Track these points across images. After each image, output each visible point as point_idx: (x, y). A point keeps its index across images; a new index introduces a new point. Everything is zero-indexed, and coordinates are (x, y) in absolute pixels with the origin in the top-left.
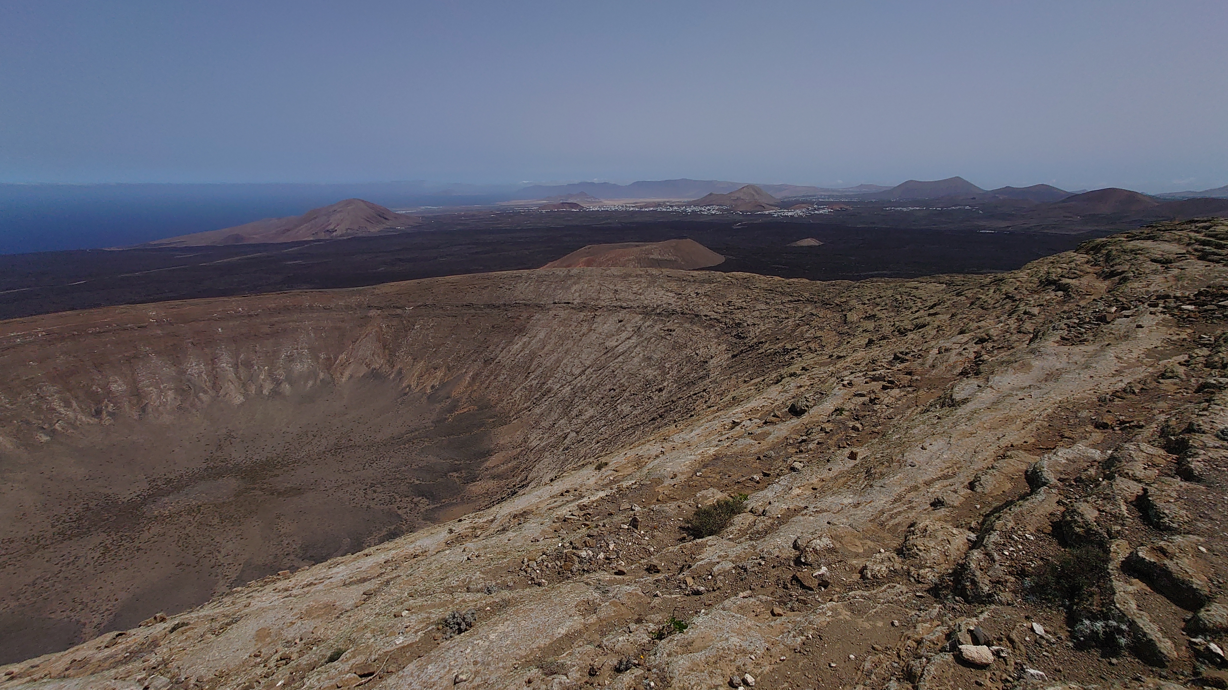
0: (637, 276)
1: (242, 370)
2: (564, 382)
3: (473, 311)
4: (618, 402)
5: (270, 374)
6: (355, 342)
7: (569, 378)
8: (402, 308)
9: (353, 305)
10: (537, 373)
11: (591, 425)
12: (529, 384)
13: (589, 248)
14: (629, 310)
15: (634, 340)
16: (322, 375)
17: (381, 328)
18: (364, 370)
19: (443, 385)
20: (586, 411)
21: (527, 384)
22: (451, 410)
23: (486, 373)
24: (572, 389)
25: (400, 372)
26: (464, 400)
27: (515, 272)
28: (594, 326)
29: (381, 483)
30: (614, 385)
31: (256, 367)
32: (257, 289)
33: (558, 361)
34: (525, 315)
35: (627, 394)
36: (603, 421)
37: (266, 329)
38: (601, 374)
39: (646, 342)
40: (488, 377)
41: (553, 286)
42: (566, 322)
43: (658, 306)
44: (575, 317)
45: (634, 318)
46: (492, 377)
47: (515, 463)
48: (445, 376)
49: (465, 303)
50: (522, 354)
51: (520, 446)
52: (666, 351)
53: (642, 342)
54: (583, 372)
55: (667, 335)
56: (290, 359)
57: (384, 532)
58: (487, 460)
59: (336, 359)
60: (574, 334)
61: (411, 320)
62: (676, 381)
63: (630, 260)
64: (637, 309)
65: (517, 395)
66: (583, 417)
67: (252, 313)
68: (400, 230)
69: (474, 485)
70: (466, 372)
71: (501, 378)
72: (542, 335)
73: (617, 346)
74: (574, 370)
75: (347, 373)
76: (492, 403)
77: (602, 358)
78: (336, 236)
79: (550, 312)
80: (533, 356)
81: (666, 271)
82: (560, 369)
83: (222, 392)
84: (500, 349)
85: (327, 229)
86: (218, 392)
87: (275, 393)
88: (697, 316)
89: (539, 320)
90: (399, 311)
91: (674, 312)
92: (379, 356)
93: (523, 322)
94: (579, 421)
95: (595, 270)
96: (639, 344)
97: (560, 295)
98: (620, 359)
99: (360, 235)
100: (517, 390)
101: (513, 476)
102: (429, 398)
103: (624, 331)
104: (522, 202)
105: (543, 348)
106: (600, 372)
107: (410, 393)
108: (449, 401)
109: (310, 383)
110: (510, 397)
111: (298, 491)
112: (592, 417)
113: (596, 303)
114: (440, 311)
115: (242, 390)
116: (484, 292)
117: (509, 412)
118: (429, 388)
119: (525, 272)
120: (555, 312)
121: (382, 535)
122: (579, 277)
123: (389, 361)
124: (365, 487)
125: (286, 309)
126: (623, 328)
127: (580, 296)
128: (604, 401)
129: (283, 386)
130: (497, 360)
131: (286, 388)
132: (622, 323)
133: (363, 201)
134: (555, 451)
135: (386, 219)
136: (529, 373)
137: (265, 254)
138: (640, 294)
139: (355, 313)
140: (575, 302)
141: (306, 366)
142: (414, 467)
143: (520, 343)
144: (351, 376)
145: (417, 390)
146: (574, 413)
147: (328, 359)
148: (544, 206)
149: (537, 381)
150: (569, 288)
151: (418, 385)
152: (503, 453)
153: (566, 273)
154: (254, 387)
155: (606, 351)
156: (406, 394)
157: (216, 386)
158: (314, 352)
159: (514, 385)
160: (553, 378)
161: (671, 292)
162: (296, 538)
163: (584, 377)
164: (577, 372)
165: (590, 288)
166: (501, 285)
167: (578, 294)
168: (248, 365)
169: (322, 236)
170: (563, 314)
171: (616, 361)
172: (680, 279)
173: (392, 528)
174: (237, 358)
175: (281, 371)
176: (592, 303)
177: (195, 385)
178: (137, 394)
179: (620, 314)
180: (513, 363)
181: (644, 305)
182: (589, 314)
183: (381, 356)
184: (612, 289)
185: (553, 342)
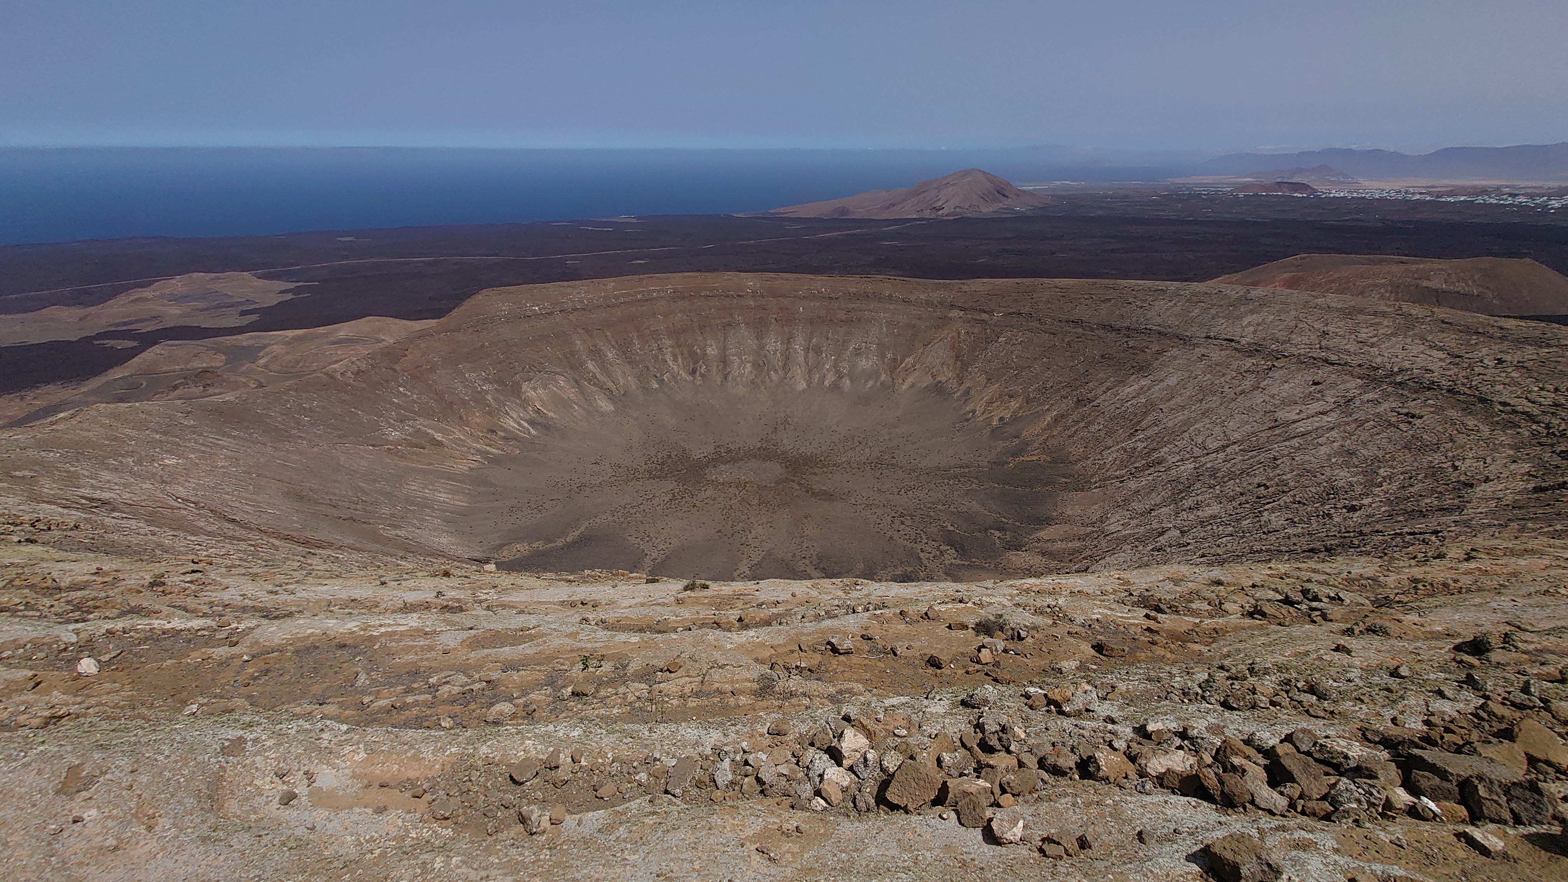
0: (1375, 314)
1: (811, 355)
2: (1188, 456)
3: (1080, 330)
4: (1266, 507)
5: (835, 366)
6: (927, 346)
7: (1197, 452)
8: (990, 313)
9: (935, 301)
10: (1149, 433)
11: (1209, 527)
12: (1132, 445)
13: (1301, 259)
14: (1340, 368)
15: (1332, 418)
16: (883, 377)
17: (959, 333)
18: (928, 380)
19: (1015, 419)
20: (1208, 505)
21: (1129, 444)
22: (1015, 455)
23: (1074, 417)
24: (1195, 468)
25: (967, 392)
26: (1036, 444)
27: (1158, 283)
28: (1266, 382)
29: (911, 516)
30: (1269, 479)
31: (824, 355)
32: (846, 270)
33: (1188, 423)
34: (1155, 348)
35: (1287, 499)
36: (1231, 529)
37: (841, 315)
38: (1251, 457)
39: (1354, 425)
40: (1077, 422)
41: (1213, 312)
42: (1218, 368)
43: (1401, 370)
44: (1235, 365)
45: (1344, 382)
46: (1082, 424)
47: (1077, 544)
48: (1020, 408)
49: (1072, 318)
50: (1134, 402)
51: (1093, 524)
52: (1390, 447)
53: (1348, 424)
54: (1224, 447)
55: (1403, 422)
56: (857, 352)
57: (899, 572)
58: (1042, 529)
59: (902, 361)
60: (1226, 389)
61: (995, 328)
62: (1389, 502)
63: (1375, 286)
64: (1357, 369)
65: (1110, 457)
66: (1200, 513)
68: (1018, 212)
69: (1016, 555)
70: (1048, 410)
71: (1093, 428)
72: (1172, 381)
73: (1294, 422)
74: (1209, 441)
75: (910, 380)
76: (1071, 459)
77: (1263, 435)
78: (942, 215)
79: (1197, 350)
80: (1150, 407)
81: (1441, 312)
82: (1186, 435)
83: (789, 375)
84: (1104, 389)
85: (934, 205)
86: (786, 373)
87: (835, 387)
88: (1482, 400)
89: (1175, 358)
90: (985, 316)
91: (1432, 386)
92: (948, 368)
93: (1149, 357)
94: (1191, 517)
96: (1339, 426)
97: (1220, 327)
98: (1295, 442)
99: (969, 215)
100: (1112, 449)
101: (1071, 561)
102: (993, 431)
103: (1318, 400)
104: (1208, 179)
105: (1169, 400)
106: (1250, 454)
107: (973, 419)
108: (1017, 441)
109: (870, 383)
110: (1099, 457)
111: (829, 496)
112: (1214, 517)
113: (1280, 348)
114: (1035, 324)
115: (807, 377)
116: (1103, 305)
117: (1090, 477)
118: (996, 418)
119: (1173, 286)
120: (1204, 351)
121: (896, 573)
122: (1263, 303)
123: (958, 375)
124: (894, 515)
126: (1319, 396)
127: (1255, 332)
128: (1243, 499)
129: (843, 380)
130: (1095, 403)
132: (1319, 387)
133: (984, 172)
134: (1141, 548)
135: (1004, 196)
136: (1136, 431)
137: (865, 230)
138: (1372, 345)
139: (934, 311)
140: (1243, 341)
141: (870, 363)
142: (952, 509)
143: (1136, 387)
144: (913, 386)
145: (981, 419)
146: (1188, 503)
147: (894, 360)
148: (1244, 187)
149: (1144, 444)
150: (1240, 318)
151: (984, 412)
152: (1067, 527)
153: (1241, 293)
154: (817, 376)
155: (1273, 424)
156: (967, 420)
157: (785, 367)
158: (882, 348)
159: (1110, 442)
160: (1171, 446)
161: (1441, 349)
162: (815, 544)
163: (1221, 455)
164: (1212, 445)
165: (1278, 323)
166: (1131, 300)
167: (1252, 329)
168: (818, 351)
169: (927, 214)
170: (1216, 355)
171: (1287, 443)
172: (1468, 330)
173: (909, 569)
174: (810, 341)
175: (845, 364)
176: (1274, 346)
177: (769, 362)
178: (724, 361)
179: (1320, 372)
180: (1118, 411)
181: (1374, 365)
182: (1263, 362)
183: (951, 368)
184: (1318, 330)
185: (1188, 393)
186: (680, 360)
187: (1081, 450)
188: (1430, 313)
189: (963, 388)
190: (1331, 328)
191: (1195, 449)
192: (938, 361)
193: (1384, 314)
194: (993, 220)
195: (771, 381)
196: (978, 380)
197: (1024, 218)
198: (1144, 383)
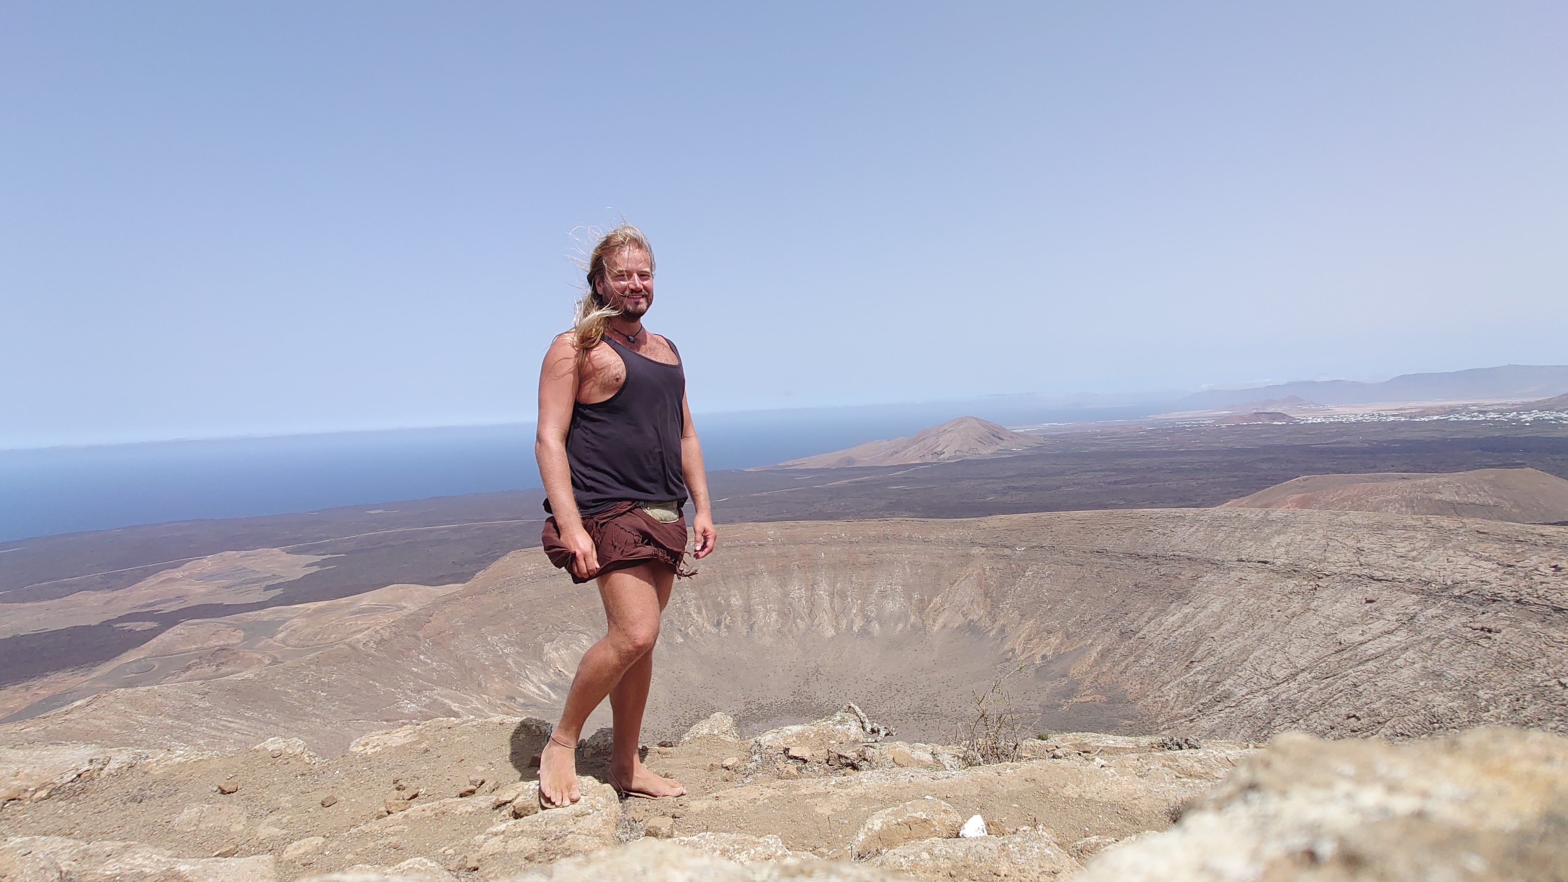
1: (836, 600)
2: (1256, 687)
3: (1106, 560)
5: (862, 610)
6: (953, 584)
7: (1265, 683)
8: (1012, 547)
9: (955, 540)
10: (1208, 663)
12: (1192, 679)
13: (1307, 479)
14: (1389, 584)
16: (912, 619)
17: (984, 570)
18: (959, 620)
19: (1059, 656)
21: (1189, 677)
22: (1066, 696)
23: (1122, 650)
25: (1003, 630)
26: (1087, 683)
28: (1315, 603)
30: (1356, 709)
31: (850, 599)
33: (1245, 651)
34: (1188, 574)
37: (863, 559)
38: (1327, 686)
40: (1125, 656)
41: (1238, 535)
42: (1260, 591)
44: (1277, 586)
45: (1400, 599)
46: (1132, 659)
48: (1061, 644)
49: (1095, 549)
50: (1181, 631)
53: (1421, 643)
54: (1293, 676)
55: (1481, 638)
56: (883, 595)
59: (930, 601)
60: (1275, 612)
61: (1020, 563)
63: (1388, 501)
64: (1408, 584)
65: (1171, 692)
67: (853, 539)
68: (1015, 452)
70: (1092, 644)
71: (1146, 662)
72: (1216, 607)
73: (1362, 643)
74: (1274, 669)
75: (940, 621)
76: (1130, 697)
77: (1333, 659)
78: (945, 459)
79: (1232, 574)
80: (1199, 637)
81: (1476, 523)
82: (1248, 664)
83: (816, 622)
84: (1146, 619)
85: (935, 451)
86: (813, 620)
87: (865, 632)
89: (1212, 583)
90: (1007, 551)
91: (1497, 598)
92: (978, 606)
93: (1185, 584)
95: (1317, 514)
96: (1412, 646)
97: (1250, 549)
98: (1371, 666)
99: (970, 458)
100: (1171, 684)
102: (1037, 671)
103: (1378, 619)
105: (1218, 628)
107: (1014, 659)
108: (1065, 681)
109: (900, 626)
110: (1159, 694)
113: (1319, 567)
114: (1060, 556)
115: (834, 624)
116: (1125, 534)
117: (1157, 716)
118: (1038, 657)
119: (1189, 512)
120: (1240, 575)
122: (1286, 524)
123: (990, 613)
125: (886, 538)
126: (1377, 614)
127: (1287, 553)
129: (872, 624)
130: (1140, 635)
131: (875, 627)
132: (1374, 605)
135: (998, 437)
136: (1192, 662)
139: (956, 550)
140: (1278, 563)
141: (898, 606)
143: (1179, 615)
144: (945, 626)
145: (1023, 658)
147: (922, 601)
148: (1225, 419)
149: (1205, 677)
150: (1267, 539)
151: (1024, 650)
153: (1261, 515)
154: (845, 621)
155: (1338, 648)
156: (1008, 660)
157: (812, 614)
158: (908, 589)
159: (1167, 677)
160: (1235, 677)
163: (1293, 685)
164: (1280, 674)
165: (1308, 542)
166: (1151, 528)
167: (1283, 549)
168: (843, 595)
169: (930, 459)
170: (1255, 578)
172: (1509, 539)
174: (833, 587)
175: (872, 607)
176: (1311, 566)
177: (794, 610)
178: (749, 610)
179: (1369, 589)
180: (1167, 643)
181: (1424, 579)
182: (1306, 583)
183: (981, 606)
184: (1352, 547)
185: (1236, 619)
186: (704, 612)
187: (1138, 687)
188: (1461, 525)
189: (997, 625)
190: (1365, 544)
191: (1262, 680)
192: (967, 599)
193: (1414, 528)
194: (994, 461)
195: (798, 629)
196: (1011, 616)
197: (1024, 458)
198: (1187, 611)
